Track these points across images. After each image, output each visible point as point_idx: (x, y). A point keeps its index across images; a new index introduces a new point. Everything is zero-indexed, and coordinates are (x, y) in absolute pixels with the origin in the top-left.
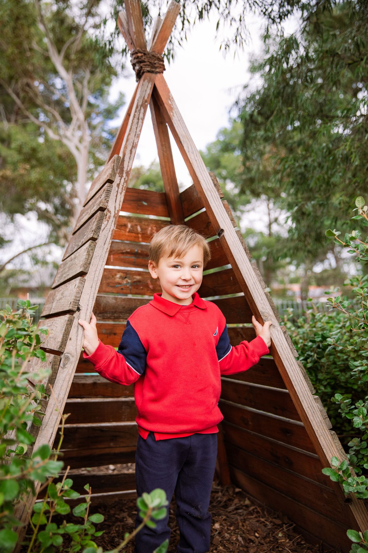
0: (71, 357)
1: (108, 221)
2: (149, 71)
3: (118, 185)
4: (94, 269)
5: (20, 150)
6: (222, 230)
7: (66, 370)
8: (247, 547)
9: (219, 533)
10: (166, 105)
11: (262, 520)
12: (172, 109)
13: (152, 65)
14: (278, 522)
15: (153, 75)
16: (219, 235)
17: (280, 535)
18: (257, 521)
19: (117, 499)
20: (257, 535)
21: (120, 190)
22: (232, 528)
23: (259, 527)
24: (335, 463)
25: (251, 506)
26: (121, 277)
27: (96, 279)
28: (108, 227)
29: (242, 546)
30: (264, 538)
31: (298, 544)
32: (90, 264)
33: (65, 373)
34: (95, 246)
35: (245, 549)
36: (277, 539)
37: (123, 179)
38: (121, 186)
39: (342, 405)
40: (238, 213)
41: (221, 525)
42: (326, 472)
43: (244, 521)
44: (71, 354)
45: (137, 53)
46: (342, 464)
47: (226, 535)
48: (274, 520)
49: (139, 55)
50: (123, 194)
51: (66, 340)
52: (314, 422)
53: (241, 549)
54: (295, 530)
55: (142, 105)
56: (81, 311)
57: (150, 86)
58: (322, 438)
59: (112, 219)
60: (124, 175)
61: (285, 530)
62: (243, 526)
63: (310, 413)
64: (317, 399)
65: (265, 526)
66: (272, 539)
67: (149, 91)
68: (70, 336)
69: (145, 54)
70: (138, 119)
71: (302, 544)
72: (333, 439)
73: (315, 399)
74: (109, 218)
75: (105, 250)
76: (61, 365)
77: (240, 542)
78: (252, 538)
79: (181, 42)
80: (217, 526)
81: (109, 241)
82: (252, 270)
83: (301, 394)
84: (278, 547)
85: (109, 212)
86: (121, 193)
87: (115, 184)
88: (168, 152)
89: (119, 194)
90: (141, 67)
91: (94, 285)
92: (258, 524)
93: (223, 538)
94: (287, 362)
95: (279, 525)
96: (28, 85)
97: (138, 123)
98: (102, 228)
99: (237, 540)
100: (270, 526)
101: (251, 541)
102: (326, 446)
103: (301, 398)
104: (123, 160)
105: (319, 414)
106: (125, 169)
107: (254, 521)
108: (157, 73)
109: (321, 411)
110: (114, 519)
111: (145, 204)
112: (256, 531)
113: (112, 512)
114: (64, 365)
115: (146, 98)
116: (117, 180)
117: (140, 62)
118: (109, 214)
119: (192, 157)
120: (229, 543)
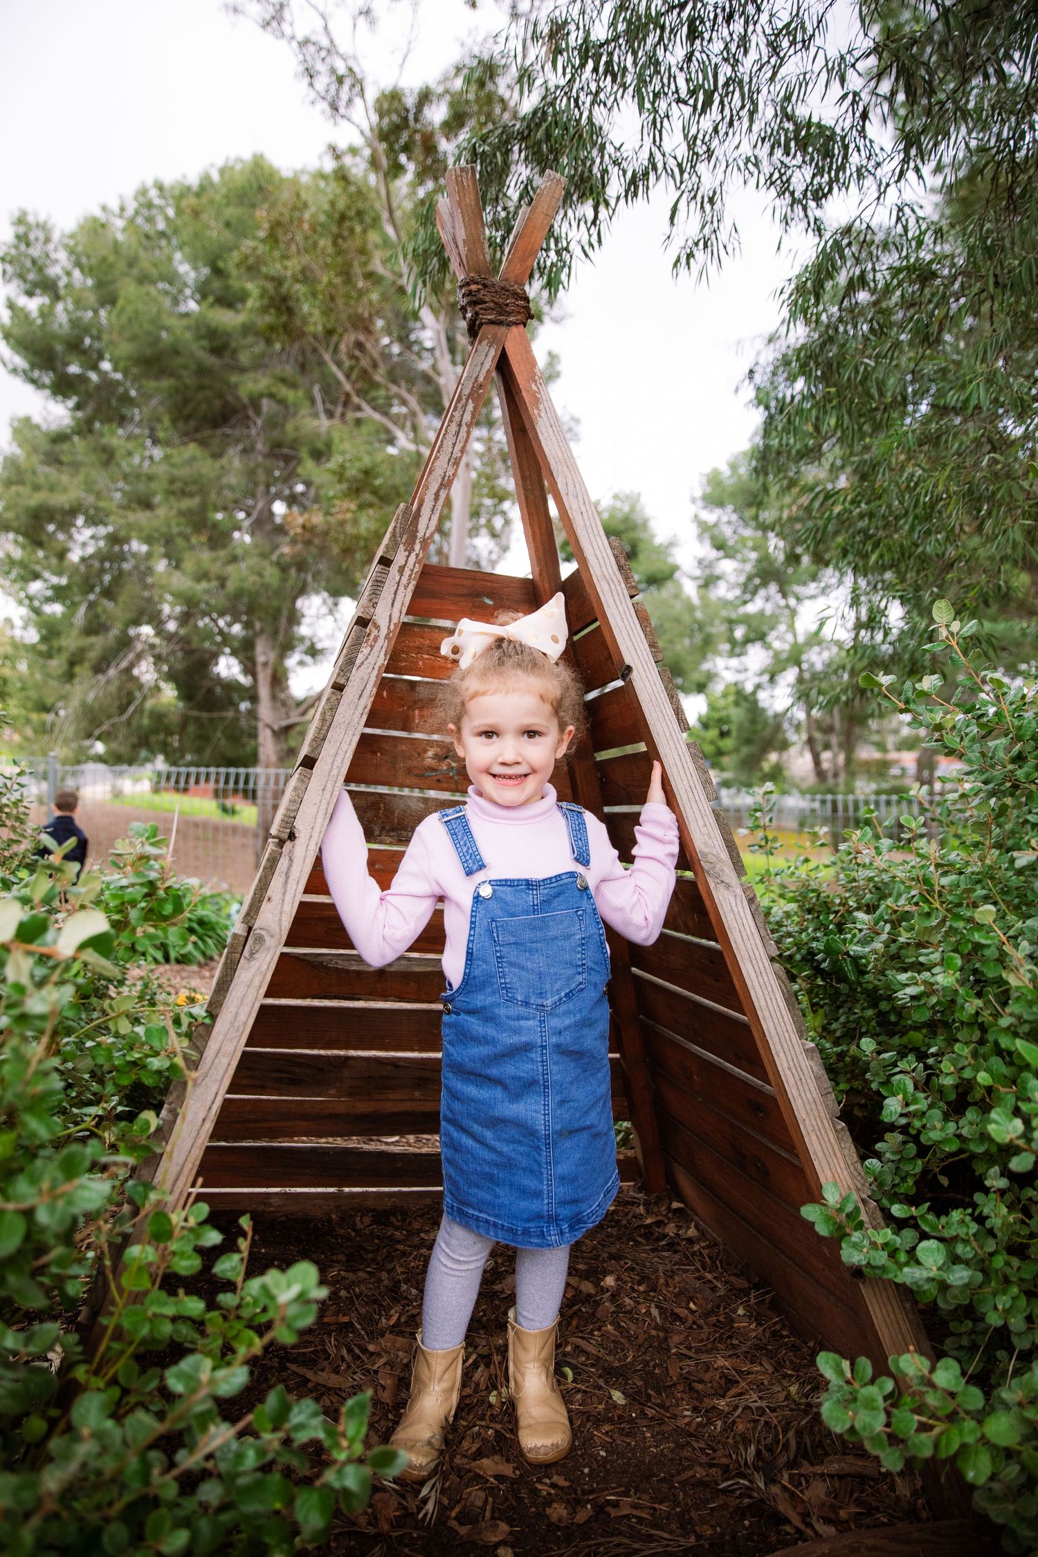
0: (267, 938)
1: (372, 647)
2: (492, 322)
3: (401, 570)
4: (333, 752)
5: (340, 475)
6: (629, 669)
7: (255, 965)
8: (666, 1331)
9: (613, 1296)
10: (524, 394)
11: (709, 1276)
12: (537, 401)
13: (501, 309)
14: (742, 1283)
15: (503, 329)
16: (624, 677)
17: (741, 1312)
18: (699, 1278)
19: (428, 1201)
20: (692, 1305)
21: (404, 580)
22: (641, 1288)
23: (700, 1291)
24: (832, 1196)
25: (699, 1240)
26: (436, 756)
27: (335, 772)
28: (372, 659)
29: (657, 1328)
30: (707, 1315)
31: (775, 1334)
32: (324, 739)
33: (253, 970)
34: (339, 701)
35: (662, 1335)
36: (732, 1321)
37: (413, 557)
38: (407, 572)
39: (873, 1064)
40: (792, 602)
41: (618, 1279)
42: (810, 1212)
43: (671, 1274)
44: (268, 931)
45: (468, 284)
46: (845, 1199)
47: (627, 1300)
48: (733, 1279)
49: (473, 287)
50: (411, 587)
51: (261, 902)
52: (799, 1102)
53: (654, 1332)
54: (775, 1306)
55: (470, 395)
56: (297, 842)
57: (492, 352)
58: (814, 1137)
59: (381, 641)
60: (417, 547)
61: (753, 1301)
62: (667, 1285)
63: (792, 1082)
64: (812, 1050)
65: (714, 1289)
66: (722, 1319)
67: (489, 364)
68: (269, 893)
69: (485, 286)
70: (460, 425)
71: (783, 1337)
72: (839, 1140)
73: (806, 1051)
74: (375, 640)
75: (360, 709)
76: (246, 953)
77: (653, 1320)
78: (682, 1312)
79: (589, 252)
80: (610, 1281)
81: (371, 690)
82: (689, 759)
83: (776, 1039)
84: (730, 1337)
85: (377, 627)
86: (406, 587)
87: (394, 569)
88: (537, 493)
89: (401, 588)
90: (477, 314)
91: (329, 786)
92: (698, 1284)
93: (620, 1306)
94: (750, 967)
95: (741, 1290)
96: (360, 346)
97: (458, 433)
98: (358, 662)
99: (648, 1313)
100: (722, 1290)
101: (677, 1317)
102: (820, 1154)
103: (775, 1046)
104: (418, 515)
105: (812, 1084)
106: (420, 535)
107: (690, 1277)
108: (510, 324)
109: (817, 1078)
110: (416, 1240)
111: (489, 602)
112: (691, 1299)
113: (416, 1225)
114: (252, 954)
115: (481, 379)
116: (399, 559)
117: (473, 303)
118: (375, 632)
119: (574, 506)
120: (631, 1319)
